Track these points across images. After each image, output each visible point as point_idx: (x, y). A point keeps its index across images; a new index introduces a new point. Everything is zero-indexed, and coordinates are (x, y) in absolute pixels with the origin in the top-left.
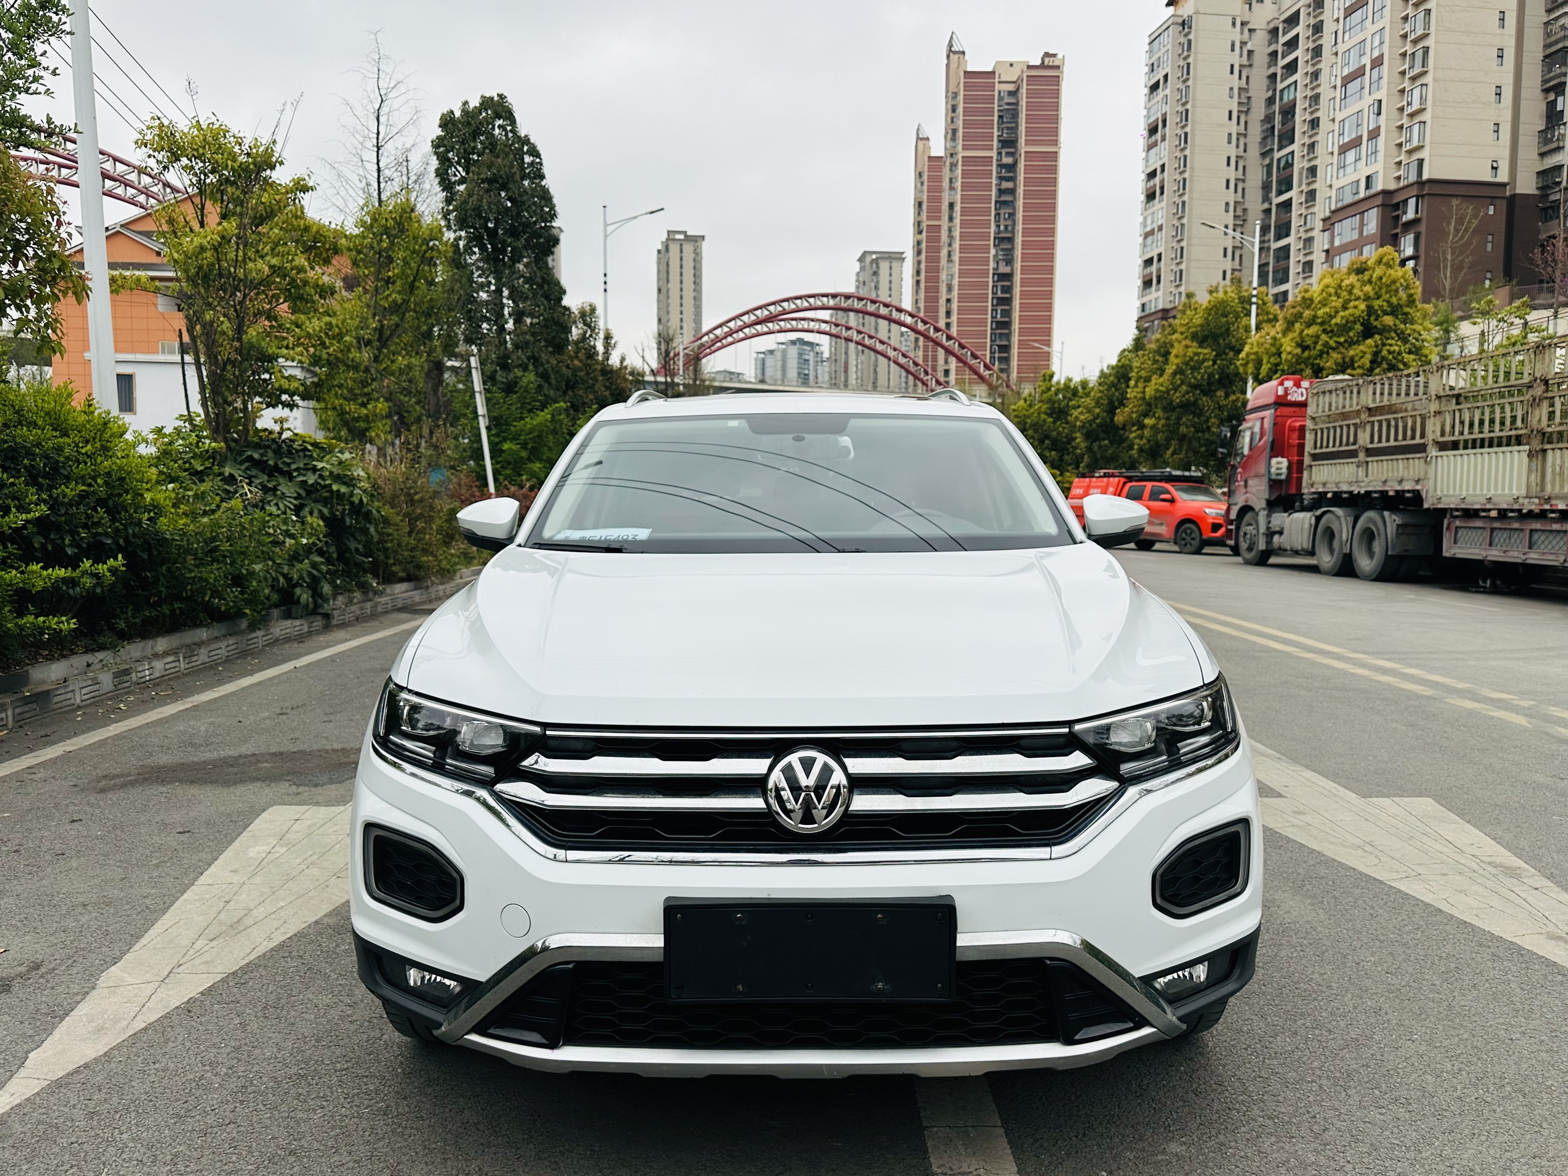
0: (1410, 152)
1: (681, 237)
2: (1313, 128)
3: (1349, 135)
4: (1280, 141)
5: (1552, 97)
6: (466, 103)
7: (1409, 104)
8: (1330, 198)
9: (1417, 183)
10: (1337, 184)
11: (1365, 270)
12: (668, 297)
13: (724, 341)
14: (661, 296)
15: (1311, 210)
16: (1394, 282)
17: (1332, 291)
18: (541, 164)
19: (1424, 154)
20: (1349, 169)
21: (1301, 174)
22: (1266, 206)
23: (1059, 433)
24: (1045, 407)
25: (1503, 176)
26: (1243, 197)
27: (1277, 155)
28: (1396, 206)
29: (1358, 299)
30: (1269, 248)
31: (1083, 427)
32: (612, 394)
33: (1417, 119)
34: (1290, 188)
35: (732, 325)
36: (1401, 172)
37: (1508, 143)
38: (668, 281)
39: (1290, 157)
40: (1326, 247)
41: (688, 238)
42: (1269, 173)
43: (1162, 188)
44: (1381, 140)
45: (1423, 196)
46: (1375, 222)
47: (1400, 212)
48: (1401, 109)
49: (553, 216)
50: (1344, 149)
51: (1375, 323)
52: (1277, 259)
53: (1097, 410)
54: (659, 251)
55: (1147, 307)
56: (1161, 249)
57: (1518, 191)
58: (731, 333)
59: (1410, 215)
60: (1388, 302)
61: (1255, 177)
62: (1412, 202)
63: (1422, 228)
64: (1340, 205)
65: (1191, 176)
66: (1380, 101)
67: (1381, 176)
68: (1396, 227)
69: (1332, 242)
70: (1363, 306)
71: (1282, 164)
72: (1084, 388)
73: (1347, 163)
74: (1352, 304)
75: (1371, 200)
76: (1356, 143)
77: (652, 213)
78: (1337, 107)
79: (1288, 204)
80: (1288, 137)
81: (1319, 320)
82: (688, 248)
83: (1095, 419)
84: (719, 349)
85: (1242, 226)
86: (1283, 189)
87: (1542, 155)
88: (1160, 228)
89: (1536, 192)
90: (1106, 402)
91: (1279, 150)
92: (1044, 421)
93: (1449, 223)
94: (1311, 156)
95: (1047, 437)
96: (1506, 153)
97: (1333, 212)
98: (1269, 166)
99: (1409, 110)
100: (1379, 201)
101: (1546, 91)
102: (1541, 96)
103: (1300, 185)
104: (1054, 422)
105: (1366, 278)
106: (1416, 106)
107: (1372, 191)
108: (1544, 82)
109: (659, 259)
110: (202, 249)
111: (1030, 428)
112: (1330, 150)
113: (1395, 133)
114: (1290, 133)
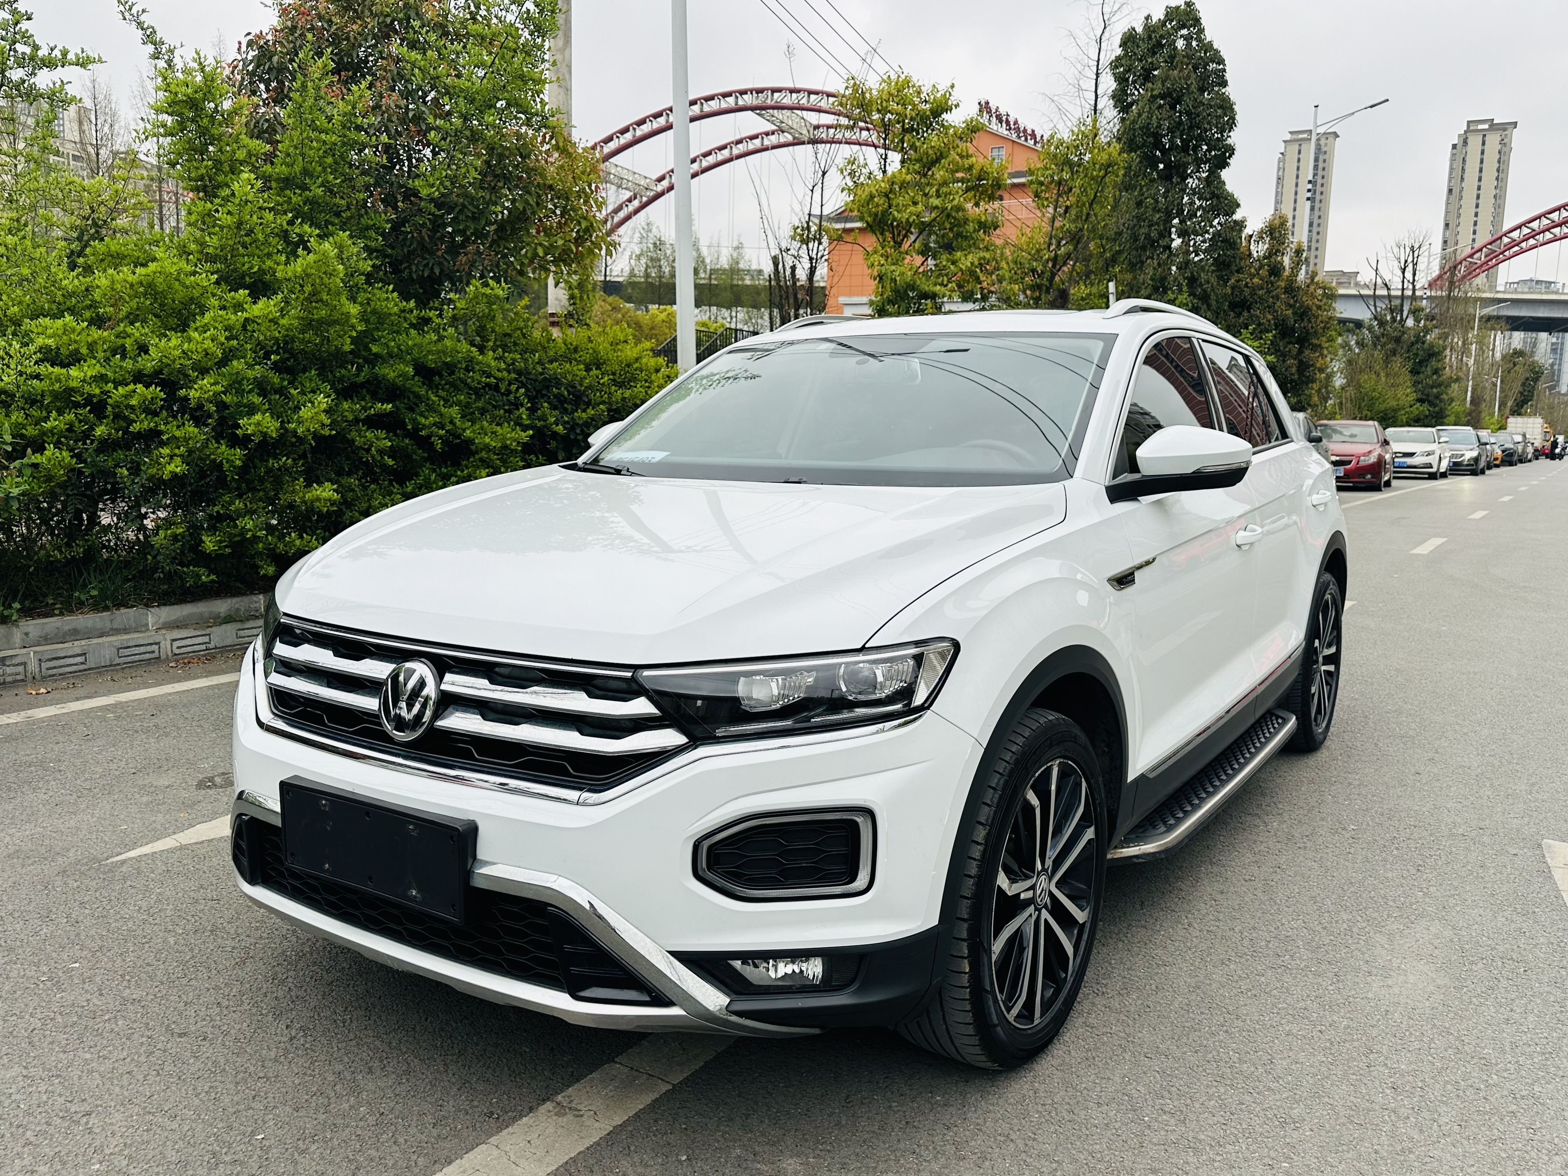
1: (1486, 126)
6: (1148, 17)
12: (1461, 198)
13: (1523, 245)
14: (1452, 197)
18: (1224, 70)
32: (1294, 314)
35: (1535, 225)
38: (1462, 179)
41: (1494, 126)
49: (1232, 124)
54: (1454, 146)
58: (1533, 235)
77: (1372, 107)
82: (1493, 140)
84: (1516, 254)
109: (1453, 155)
110: (872, 197)
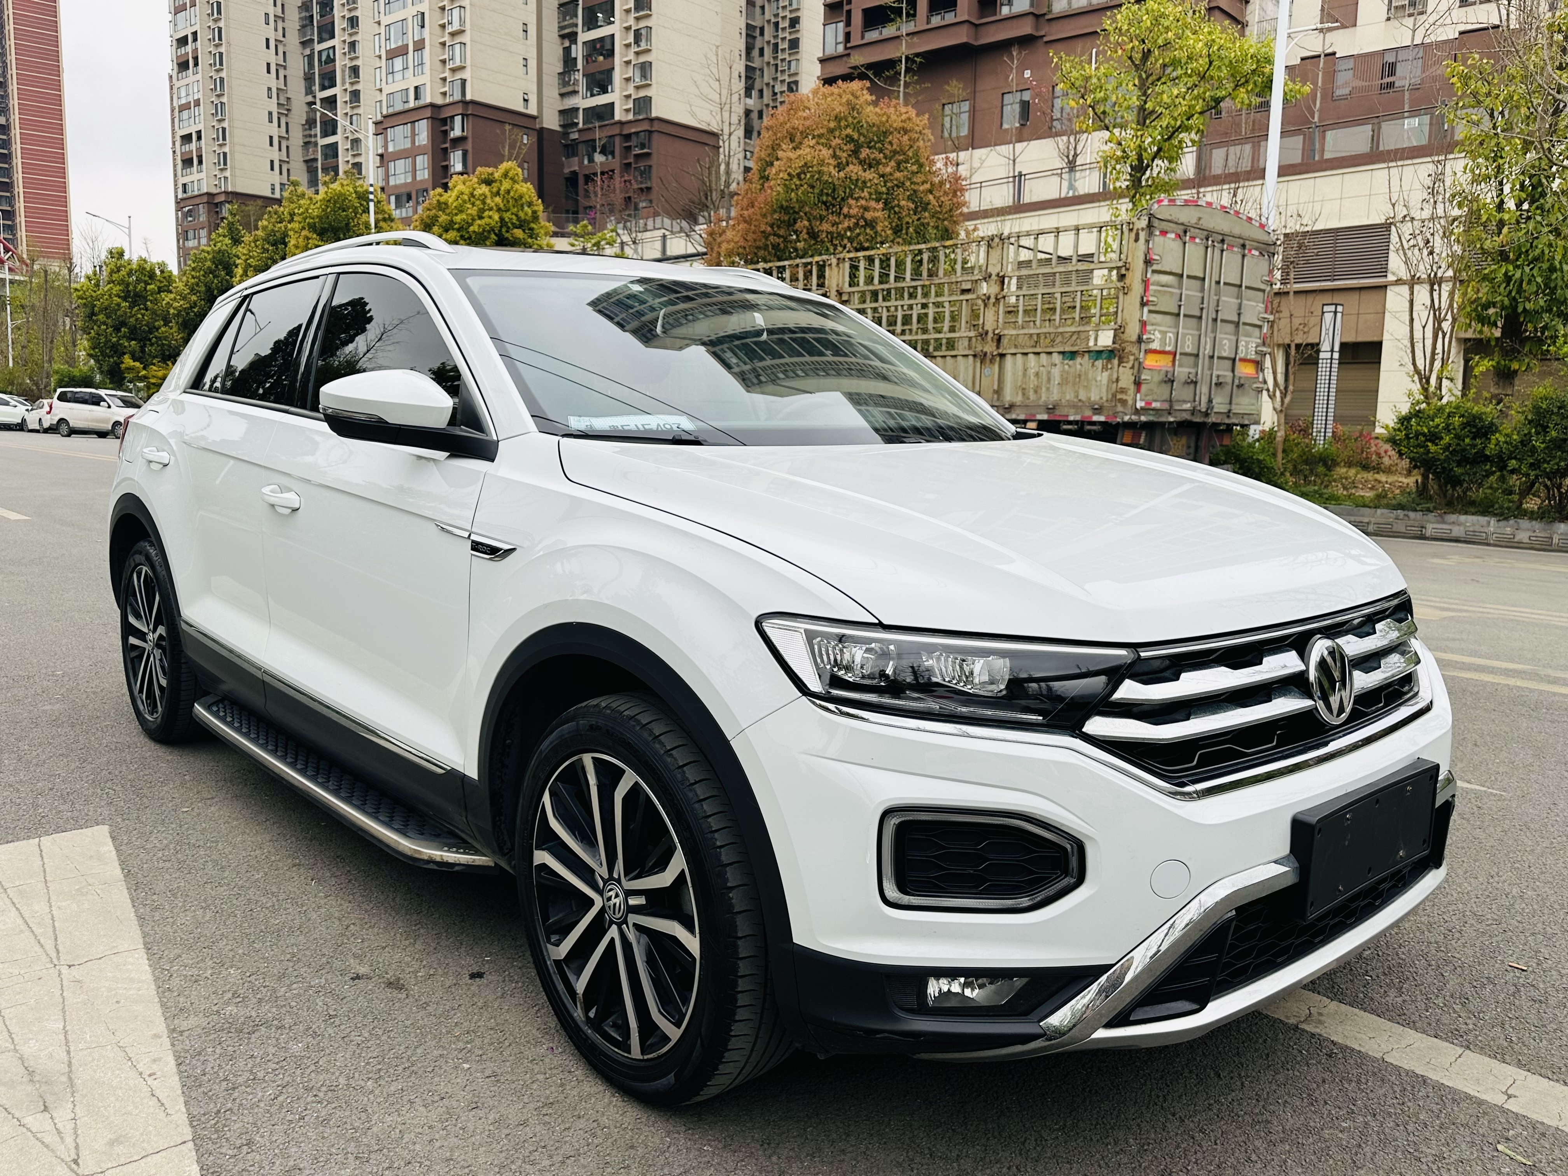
0: (454, 70)
2: (352, 27)
3: (395, 42)
4: (319, 33)
5: (567, 44)
7: (450, 23)
8: (381, 101)
9: (461, 101)
10: (387, 90)
11: (493, 181)
15: (356, 111)
16: (521, 197)
17: (466, 197)
19: (466, 75)
20: (398, 76)
21: (343, 71)
22: (310, 98)
23: (137, 319)
24: (116, 289)
25: (532, 110)
26: (285, 85)
27: (318, 47)
28: (444, 121)
29: (491, 209)
30: (316, 144)
31: (178, 315)
33: (458, 39)
34: (333, 85)
36: (446, 89)
37: (535, 79)
39: (331, 52)
40: (380, 151)
42: (311, 65)
43: (196, 59)
44: (427, 52)
45: (467, 115)
46: (426, 133)
47: (447, 128)
48: (443, 26)
50: (392, 55)
51: (507, 235)
52: (325, 156)
53: (194, 298)
55: (189, 188)
56: (200, 127)
57: (545, 126)
59: (457, 132)
60: (517, 215)
61: (297, 67)
62: (458, 120)
63: (469, 146)
64: (391, 111)
65: (228, 52)
66: (423, 14)
67: (428, 87)
68: (445, 143)
69: (386, 146)
70: (496, 217)
71: (324, 58)
72: (162, 272)
73: (396, 69)
74: (486, 213)
75: (421, 111)
76: (402, 51)
78: (382, 10)
79: (331, 102)
80: (328, 31)
81: (456, 226)
83: (191, 307)
85: (287, 115)
86: (326, 84)
87: (562, 95)
88: (197, 103)
89: (558, 129)
90: (203, 289)
91: (319, 43)
92: (118, 305)
93: (504, 147)
94: (353, 55)
95: (123, 324)
96: (534, 88)
97: (385, 117)
98: (310, 57)
99: (450, 29)
100: (428, 113)
101: (562, 37)
102: (558, 40)
103: (343, 83)
104: (131, 308)
105: (495, 190)
106: (456, 26)
107: (421, 102)
108: (561, 28)
111: (101, 311)
112: (377, 53)
113: (439, 49)
114: (330, 26)
